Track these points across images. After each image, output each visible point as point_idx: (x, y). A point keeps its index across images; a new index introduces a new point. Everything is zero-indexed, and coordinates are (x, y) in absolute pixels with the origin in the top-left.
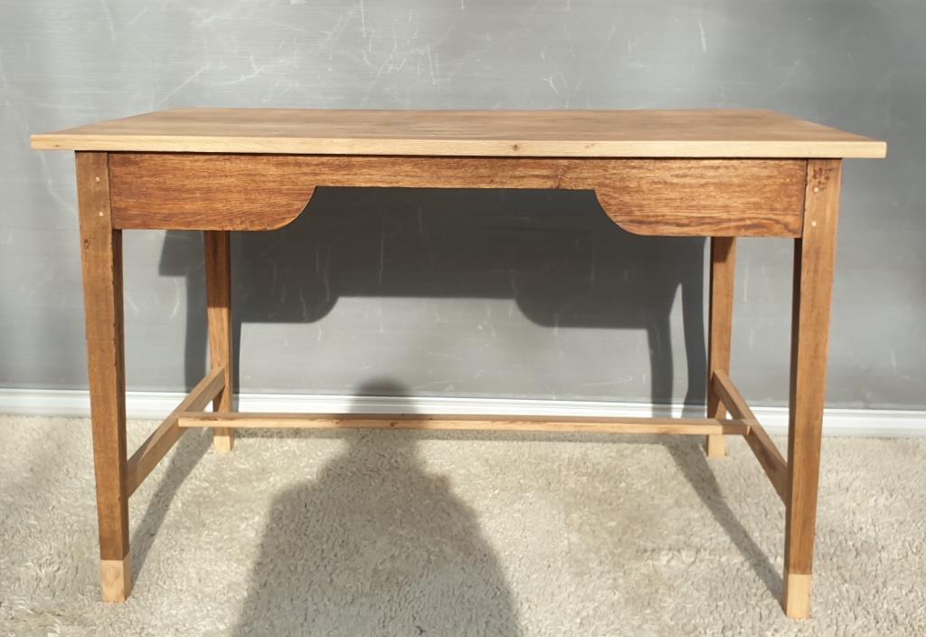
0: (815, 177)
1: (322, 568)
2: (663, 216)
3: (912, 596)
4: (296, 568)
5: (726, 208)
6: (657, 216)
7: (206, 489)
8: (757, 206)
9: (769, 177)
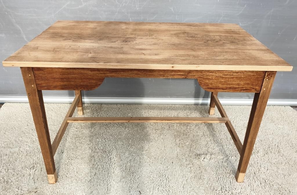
0: (267, 76)
1: (111, 166)
2: (218, 86)
4: (104, 166)
5: (238, 84)
6: (217, 87)
8: (248, 84)
9: (254, 75)
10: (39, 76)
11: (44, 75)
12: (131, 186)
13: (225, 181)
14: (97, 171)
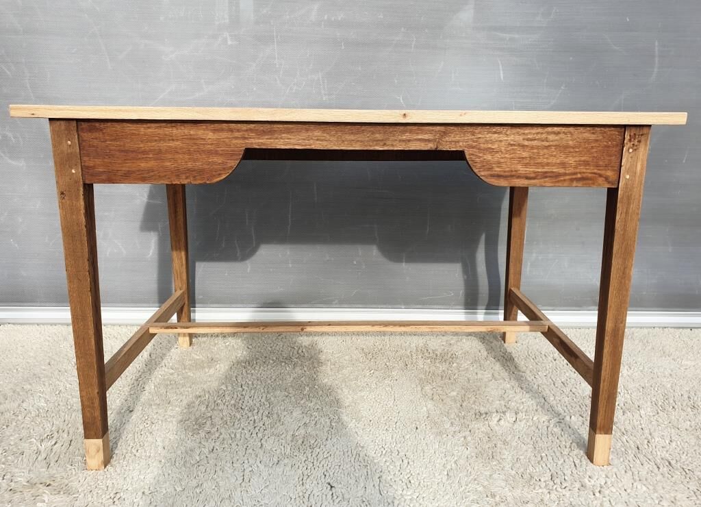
0: (630, 140)
1: (254, 435)
2: (516, 171)
3: (674, 444)
4: (235, 435)
5: (563, 165)
6: (512, 171)
7: (172, 374)
8: (586, 163)
9: (597, 141)
10: (90, 146)
11: (103, 144)
12: (306, 473)
13: (560, 463)
14: (218, 444)
